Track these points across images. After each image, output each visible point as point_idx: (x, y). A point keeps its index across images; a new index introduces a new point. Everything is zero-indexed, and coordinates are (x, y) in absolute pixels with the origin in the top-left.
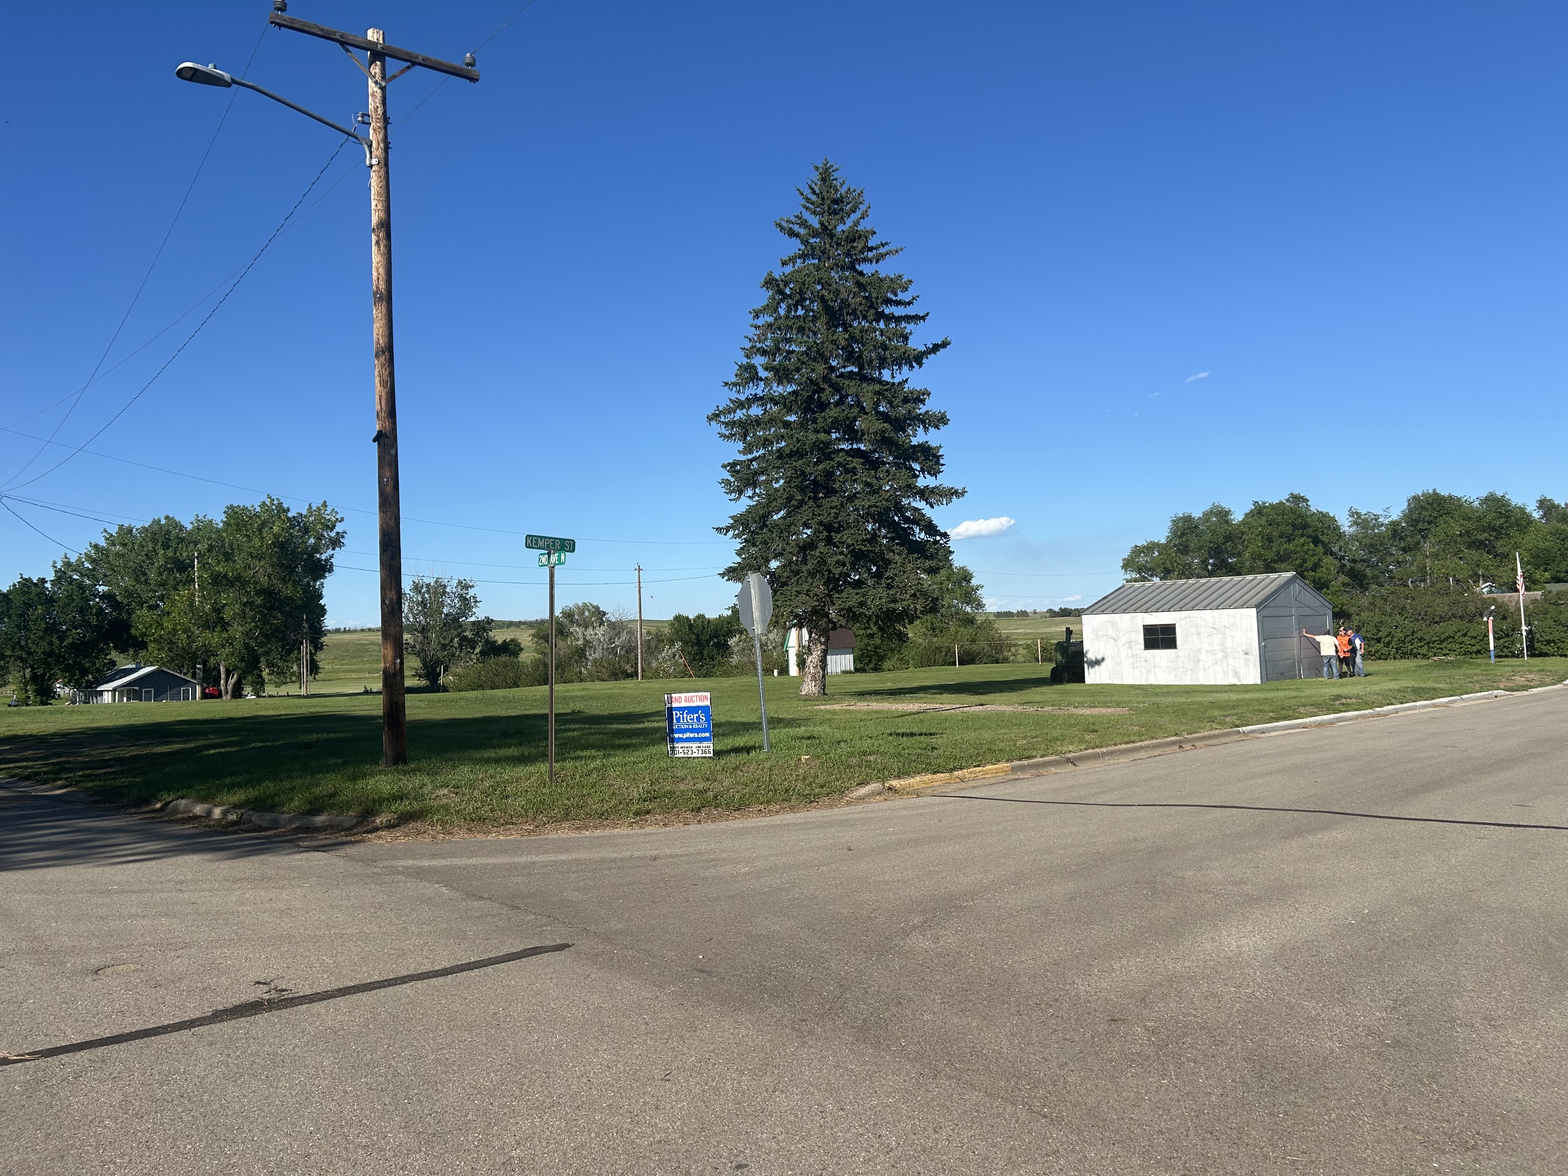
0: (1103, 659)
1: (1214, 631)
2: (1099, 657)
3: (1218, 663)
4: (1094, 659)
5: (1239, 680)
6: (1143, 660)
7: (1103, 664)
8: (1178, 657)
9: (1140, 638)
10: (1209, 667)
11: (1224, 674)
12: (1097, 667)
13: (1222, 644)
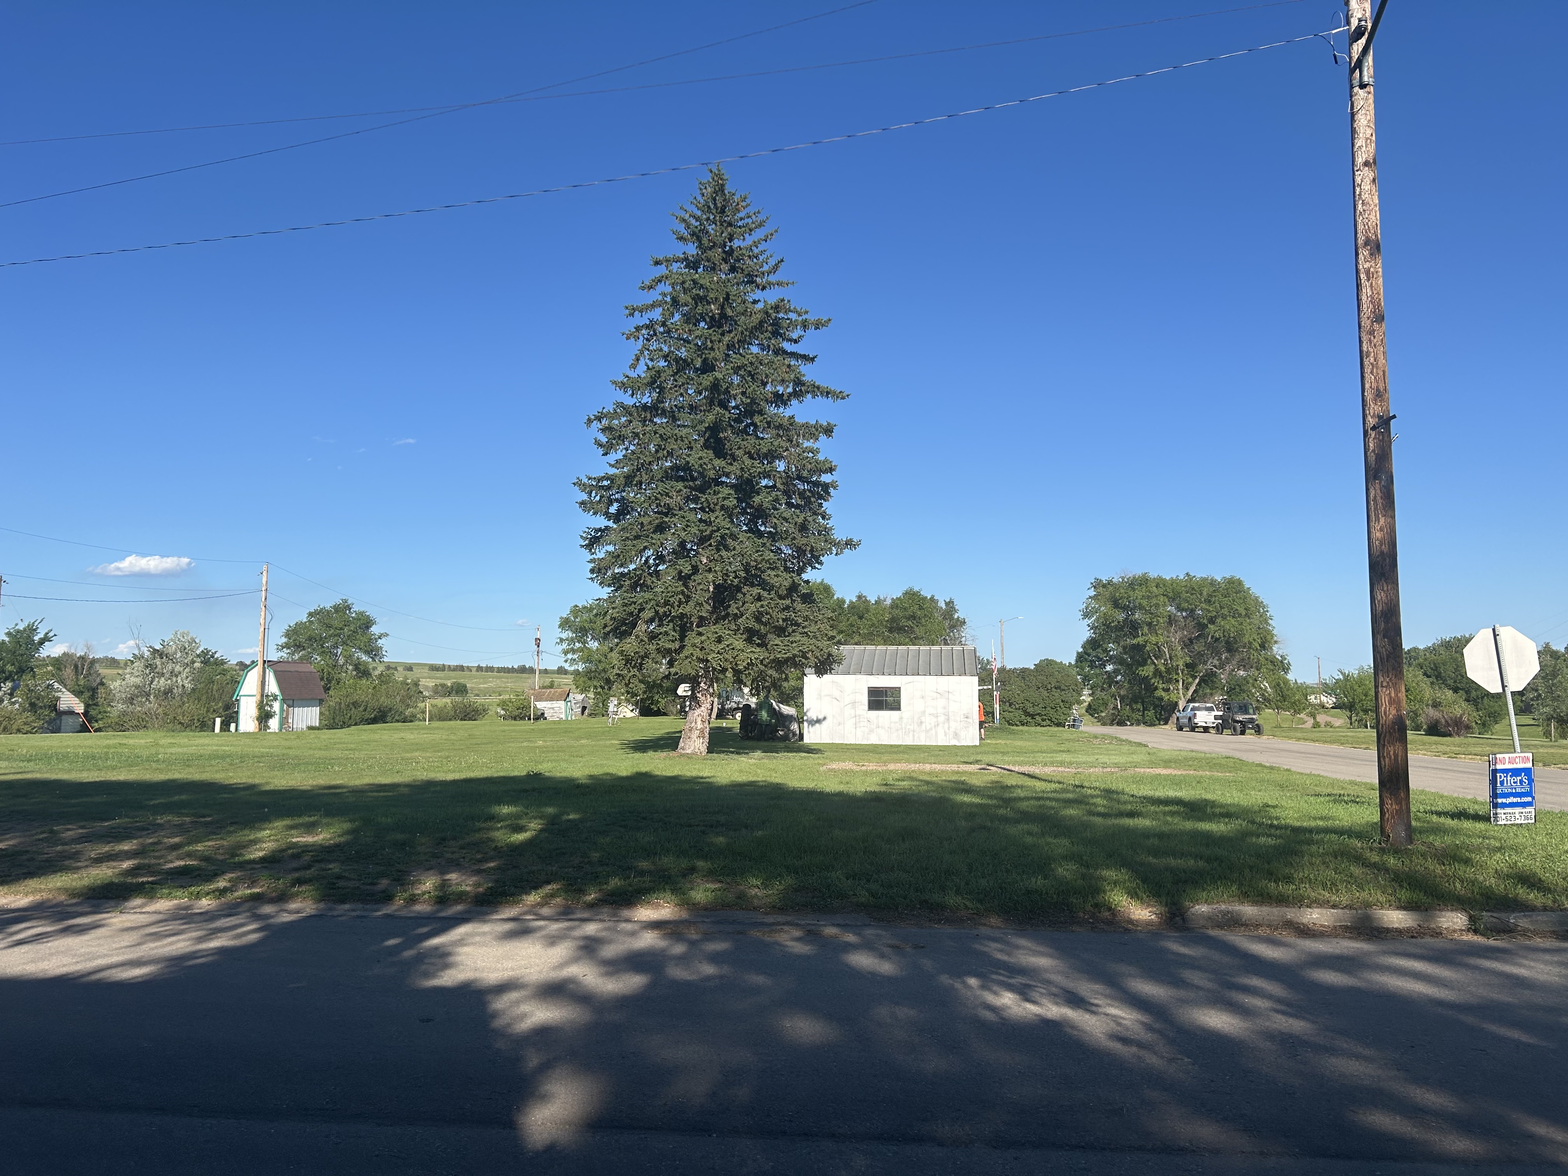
0: (825, 718)
1: (938, 696)
2: (821, 717)
3: (941, 725)
4: (815, 719)
5: (959, 741)
6: (866, 720)
7: (824, 723)
8: (901, 718)
9: (865, 699)
10: (931, 729)
11: (945, 735)
12: (817, 725)
13: (944, 708)
